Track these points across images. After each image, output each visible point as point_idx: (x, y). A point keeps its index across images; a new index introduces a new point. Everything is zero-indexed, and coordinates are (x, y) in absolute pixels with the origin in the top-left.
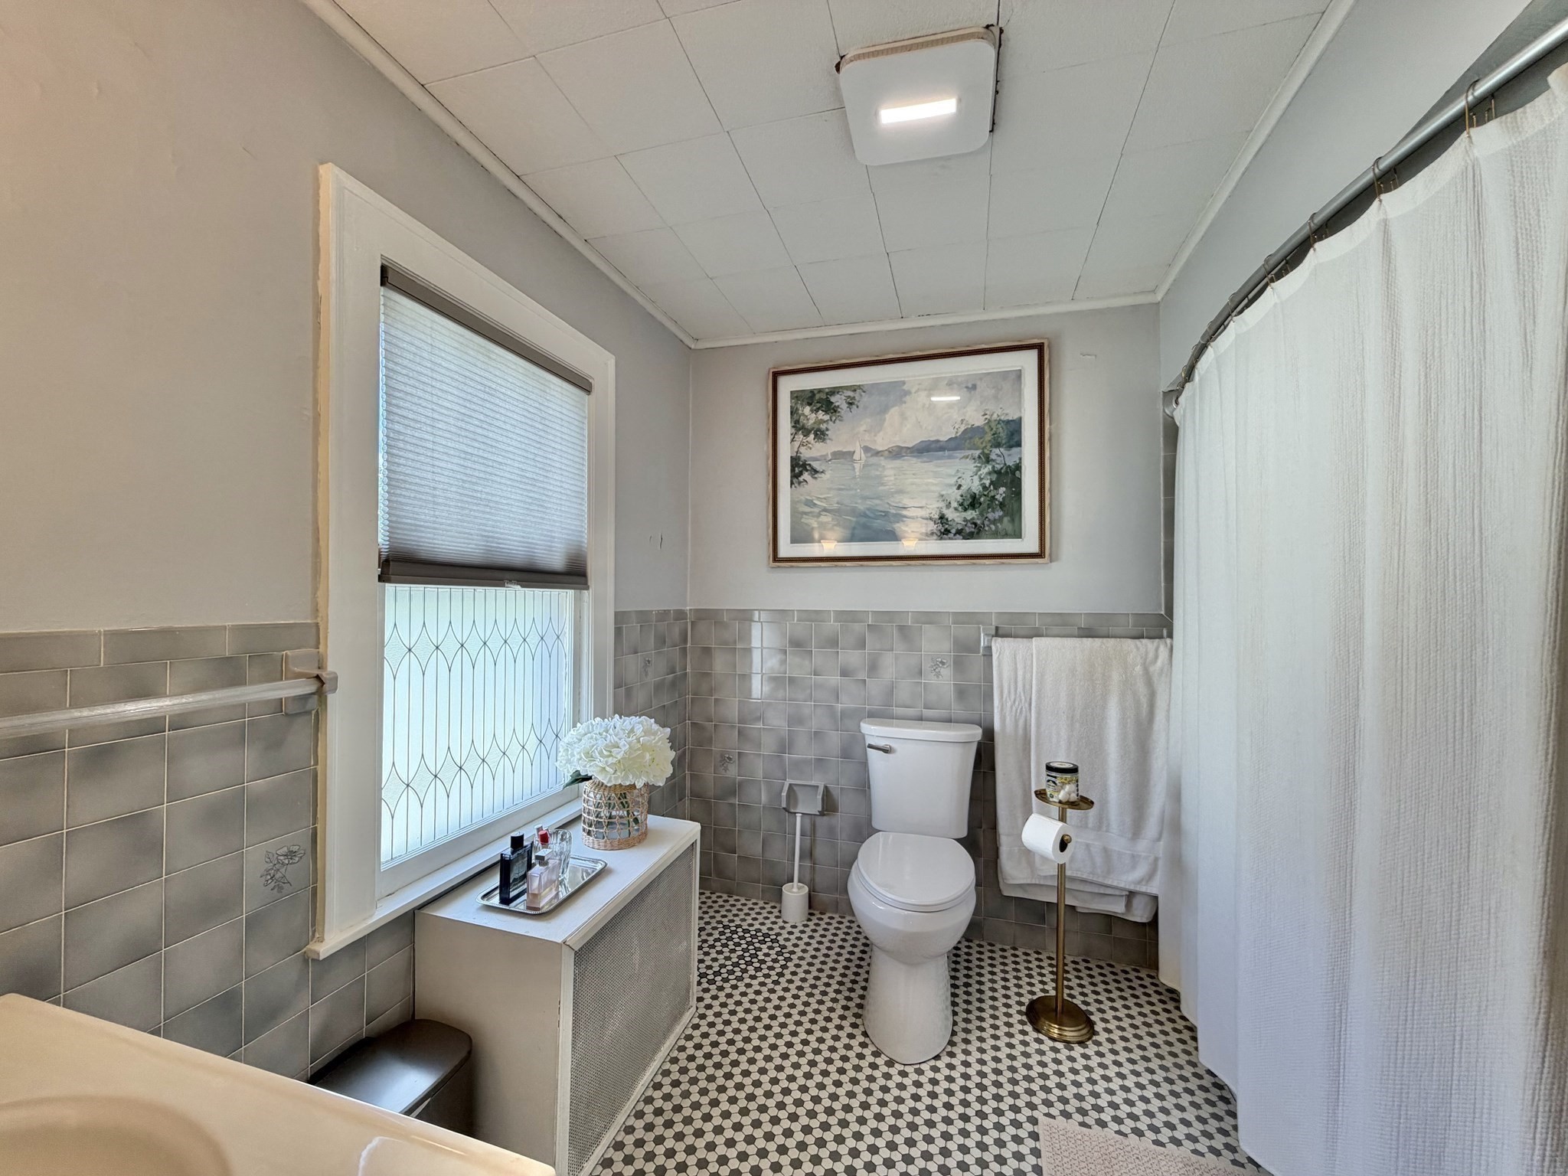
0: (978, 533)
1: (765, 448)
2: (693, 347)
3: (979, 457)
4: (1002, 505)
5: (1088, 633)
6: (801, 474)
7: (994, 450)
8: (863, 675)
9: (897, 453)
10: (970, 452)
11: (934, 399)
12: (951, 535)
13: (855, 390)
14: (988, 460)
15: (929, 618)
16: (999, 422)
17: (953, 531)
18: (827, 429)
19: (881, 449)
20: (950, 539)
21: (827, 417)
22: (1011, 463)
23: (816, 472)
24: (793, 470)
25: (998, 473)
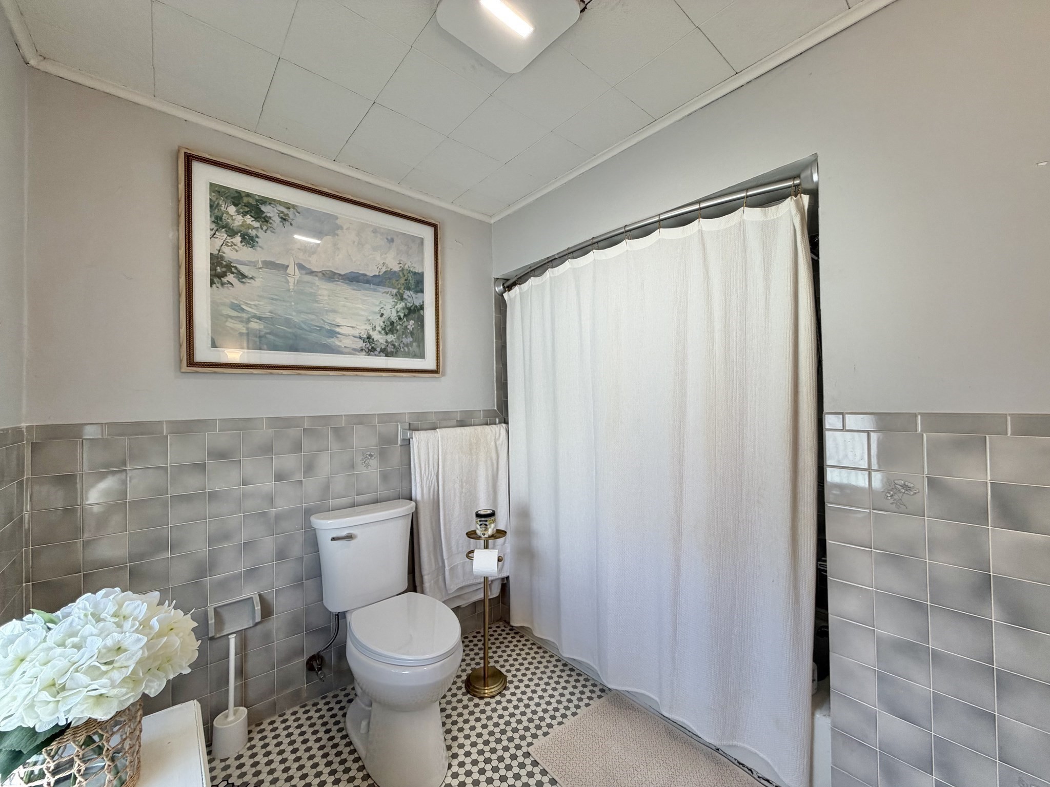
0: (396, 353)
3: (396, 295)
6: (224, 275)
7: (406, 291)
12: (376, 353)
13: (288, 208)
14: (402, 299)
16: (409, 272)
17: (378, 349)
18: (257, 237)
19: (314, 270)
22: (417, 304)
23: (244, 276)
24: (213, 269)
25: (409, 309)
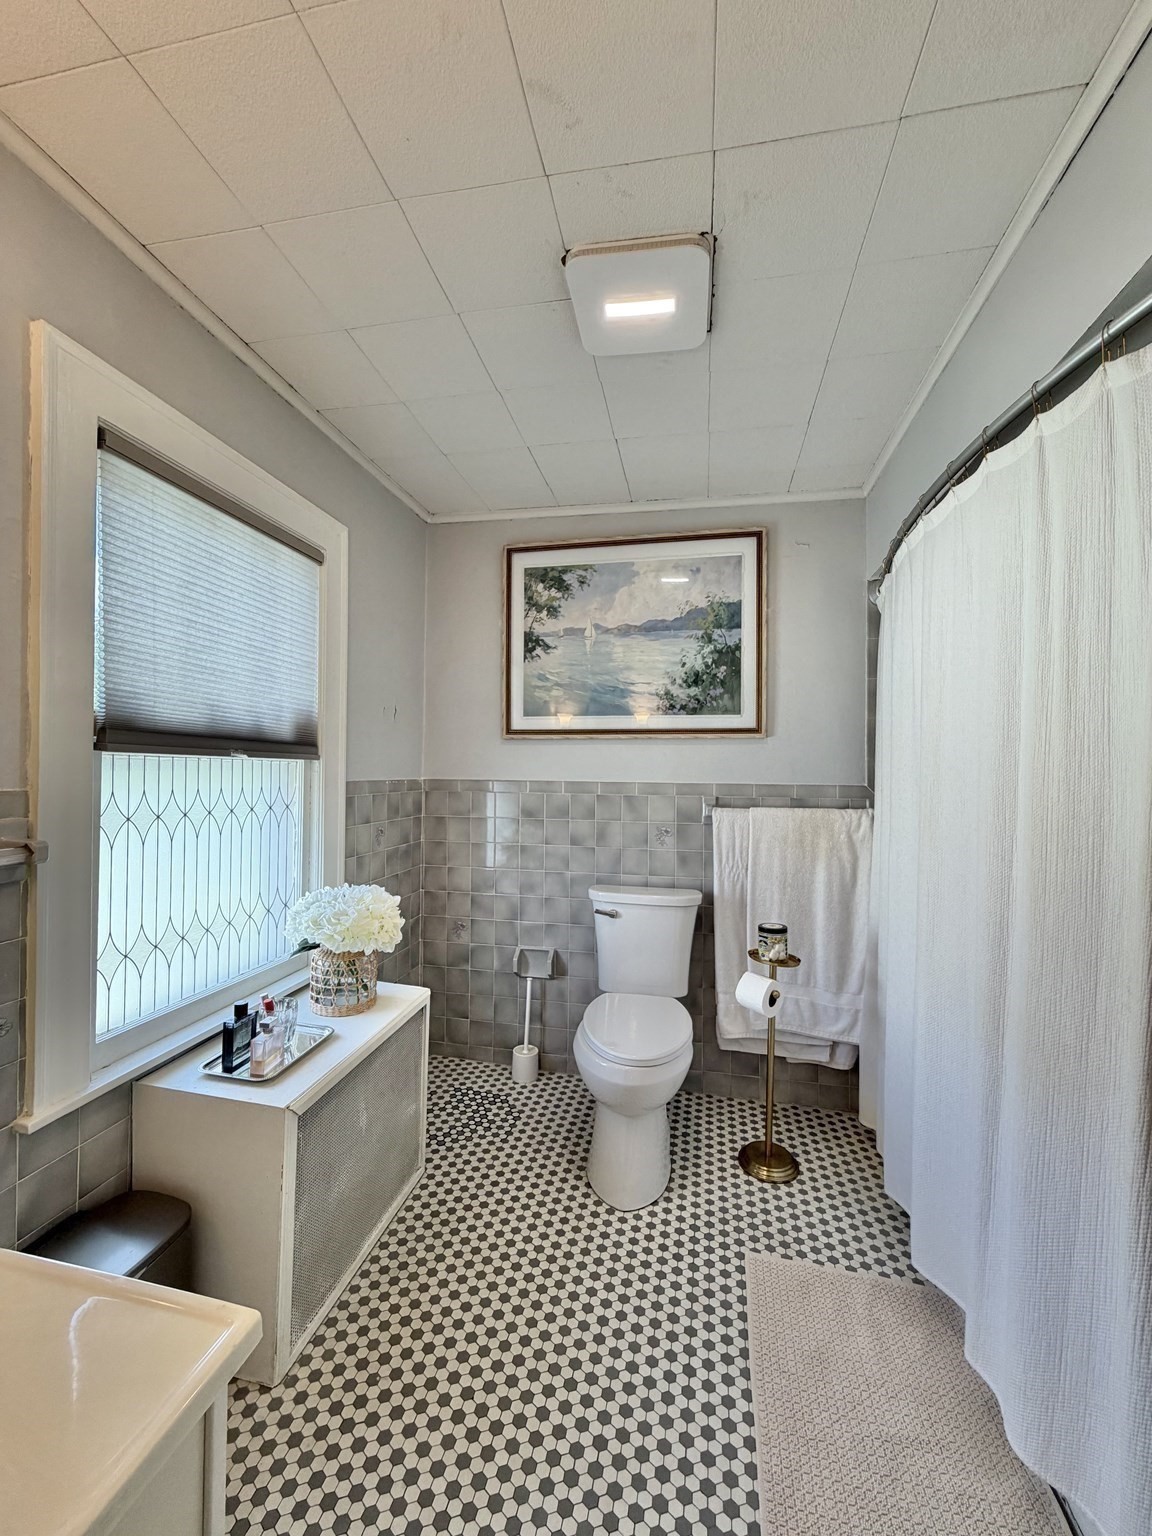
0: (701, 709)
1: (500, 624)
2: (429, 521)
3: (703, 637)
4: (723, 683)
5: (799, 803)
6: (534, 649)
7: (716, 630)
8: (591, 843)
9: (626, 631)
10: (695, 632)
11: (664, 580)
12: (675, 711)
13: (586, 570)
14: (710, 640)
15: (654, 789)
16: (721, 604)
17: (678, 707)
18: (560, 606)
19: (610, 627)
20: (674, 714)
21: (559, 595)
22: (731, 643)
23: (549, 647)
24: (526, 645)
25: (720, 652)
